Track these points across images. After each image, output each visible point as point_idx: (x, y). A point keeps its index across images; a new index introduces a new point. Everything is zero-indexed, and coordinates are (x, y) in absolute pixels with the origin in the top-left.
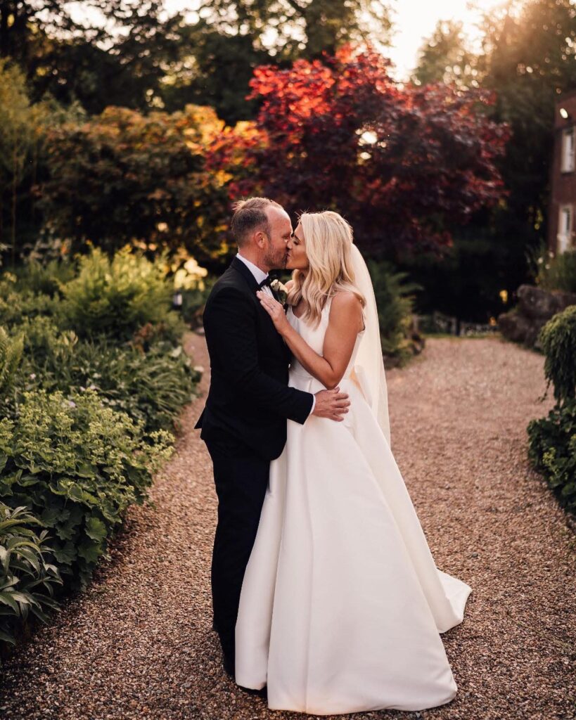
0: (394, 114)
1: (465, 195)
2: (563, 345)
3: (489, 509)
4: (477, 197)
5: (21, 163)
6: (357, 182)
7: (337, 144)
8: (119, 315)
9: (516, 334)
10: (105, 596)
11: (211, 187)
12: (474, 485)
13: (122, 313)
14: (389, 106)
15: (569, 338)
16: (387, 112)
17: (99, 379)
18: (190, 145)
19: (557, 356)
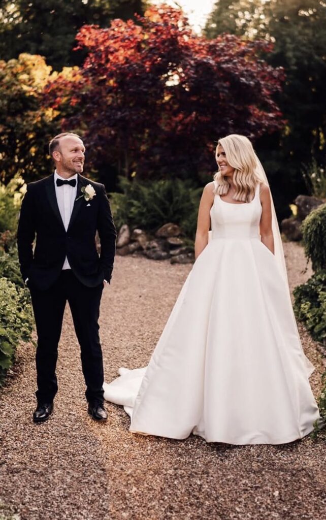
0: (192, 62)
1: (250, 124)
2: (316, 232)
4: (259, 126)
6: (164, 116)
7: (148, 86)
9: (296, 235)
11: (42, 121)
14: (187, 55)
15: (320, 226)
16: (187, 61)
18: (25, 88)
19: (312, 240)
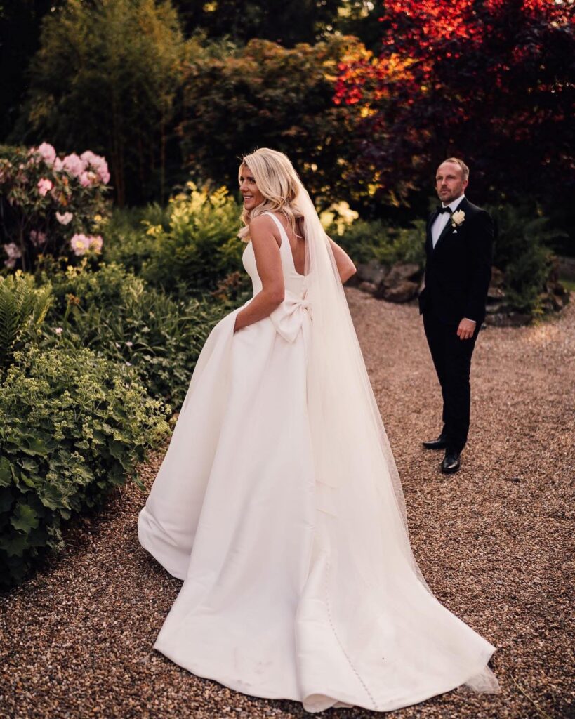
3: (554, 515)
5: (170, 102)
8: (208, 263)
10: (41, 593)
12: (551, 479)
13: (212, 259)
17: (148, 334)
18: (329, 78)
